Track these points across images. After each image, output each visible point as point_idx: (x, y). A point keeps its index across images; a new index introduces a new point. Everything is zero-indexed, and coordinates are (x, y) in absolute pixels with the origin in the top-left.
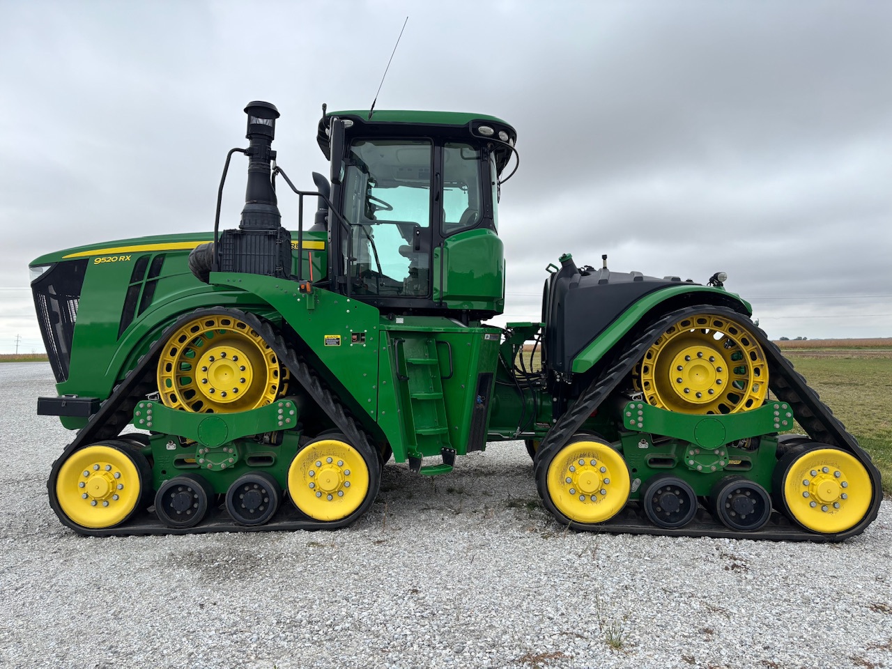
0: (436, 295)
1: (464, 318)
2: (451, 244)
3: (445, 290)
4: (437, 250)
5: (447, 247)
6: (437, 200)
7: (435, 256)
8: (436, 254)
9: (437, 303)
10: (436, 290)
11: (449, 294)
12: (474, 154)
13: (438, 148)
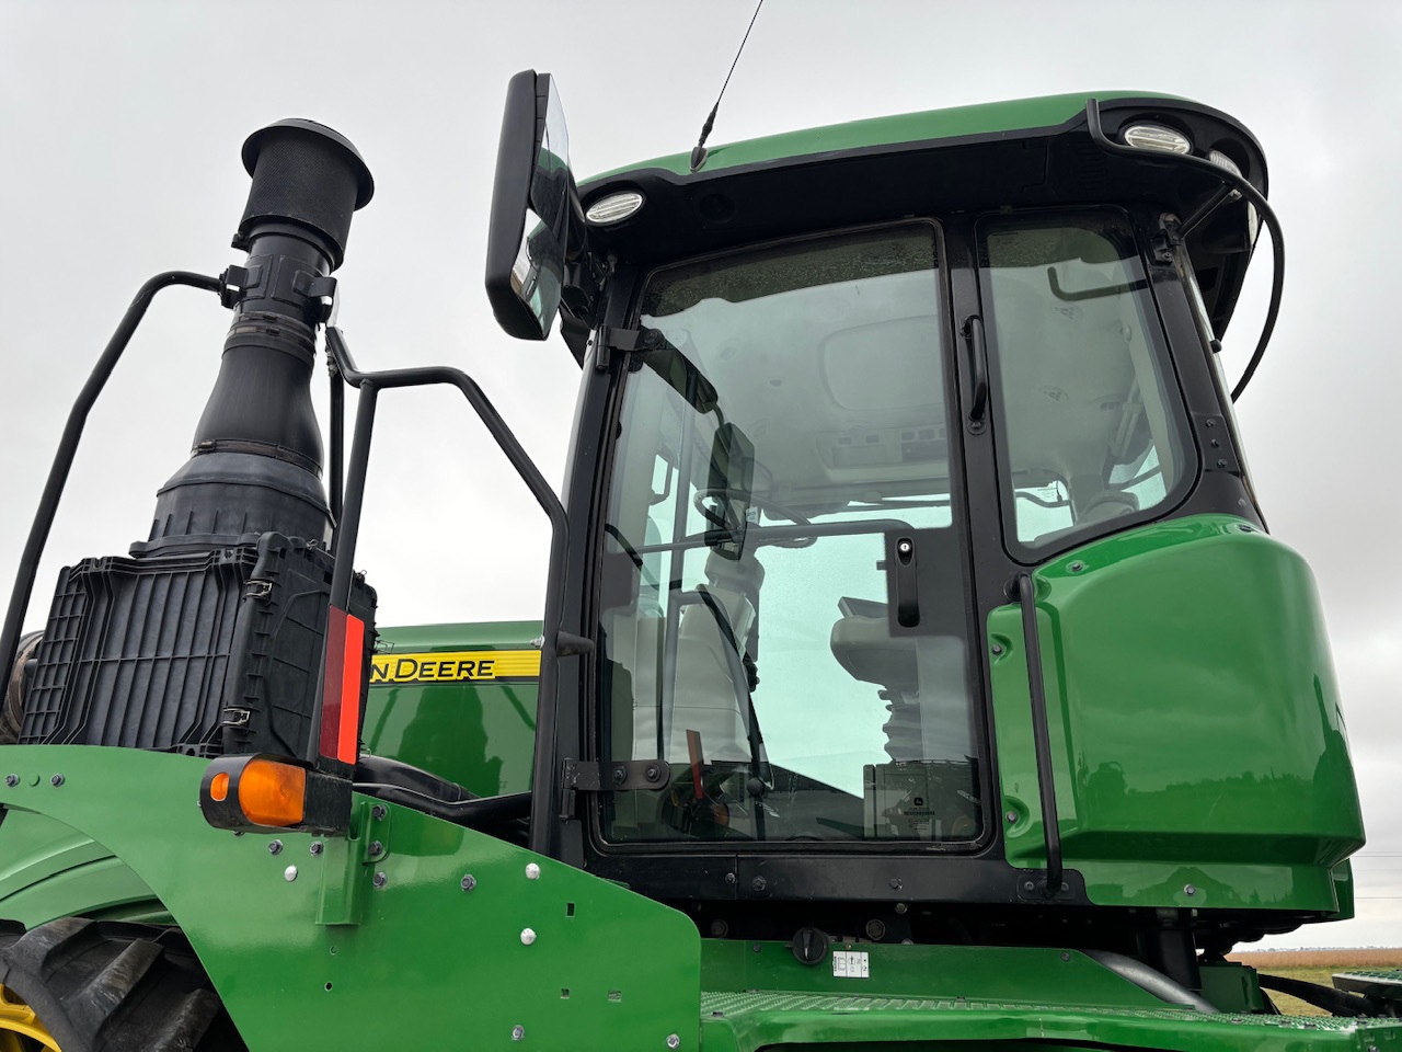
0: (1018, 834)
1: (1171, 952)
2: (1063, 589)
3: (1066, 809)
4: (1003, 618)
5: (1049, 600)
6: (977, 414)
7: (993, 644)
8: (1004, 641)
9: (1034, 874)
10: (1020, 809)
11: (1086, 827)
12: (1116, 271)
13: (962, 277)
